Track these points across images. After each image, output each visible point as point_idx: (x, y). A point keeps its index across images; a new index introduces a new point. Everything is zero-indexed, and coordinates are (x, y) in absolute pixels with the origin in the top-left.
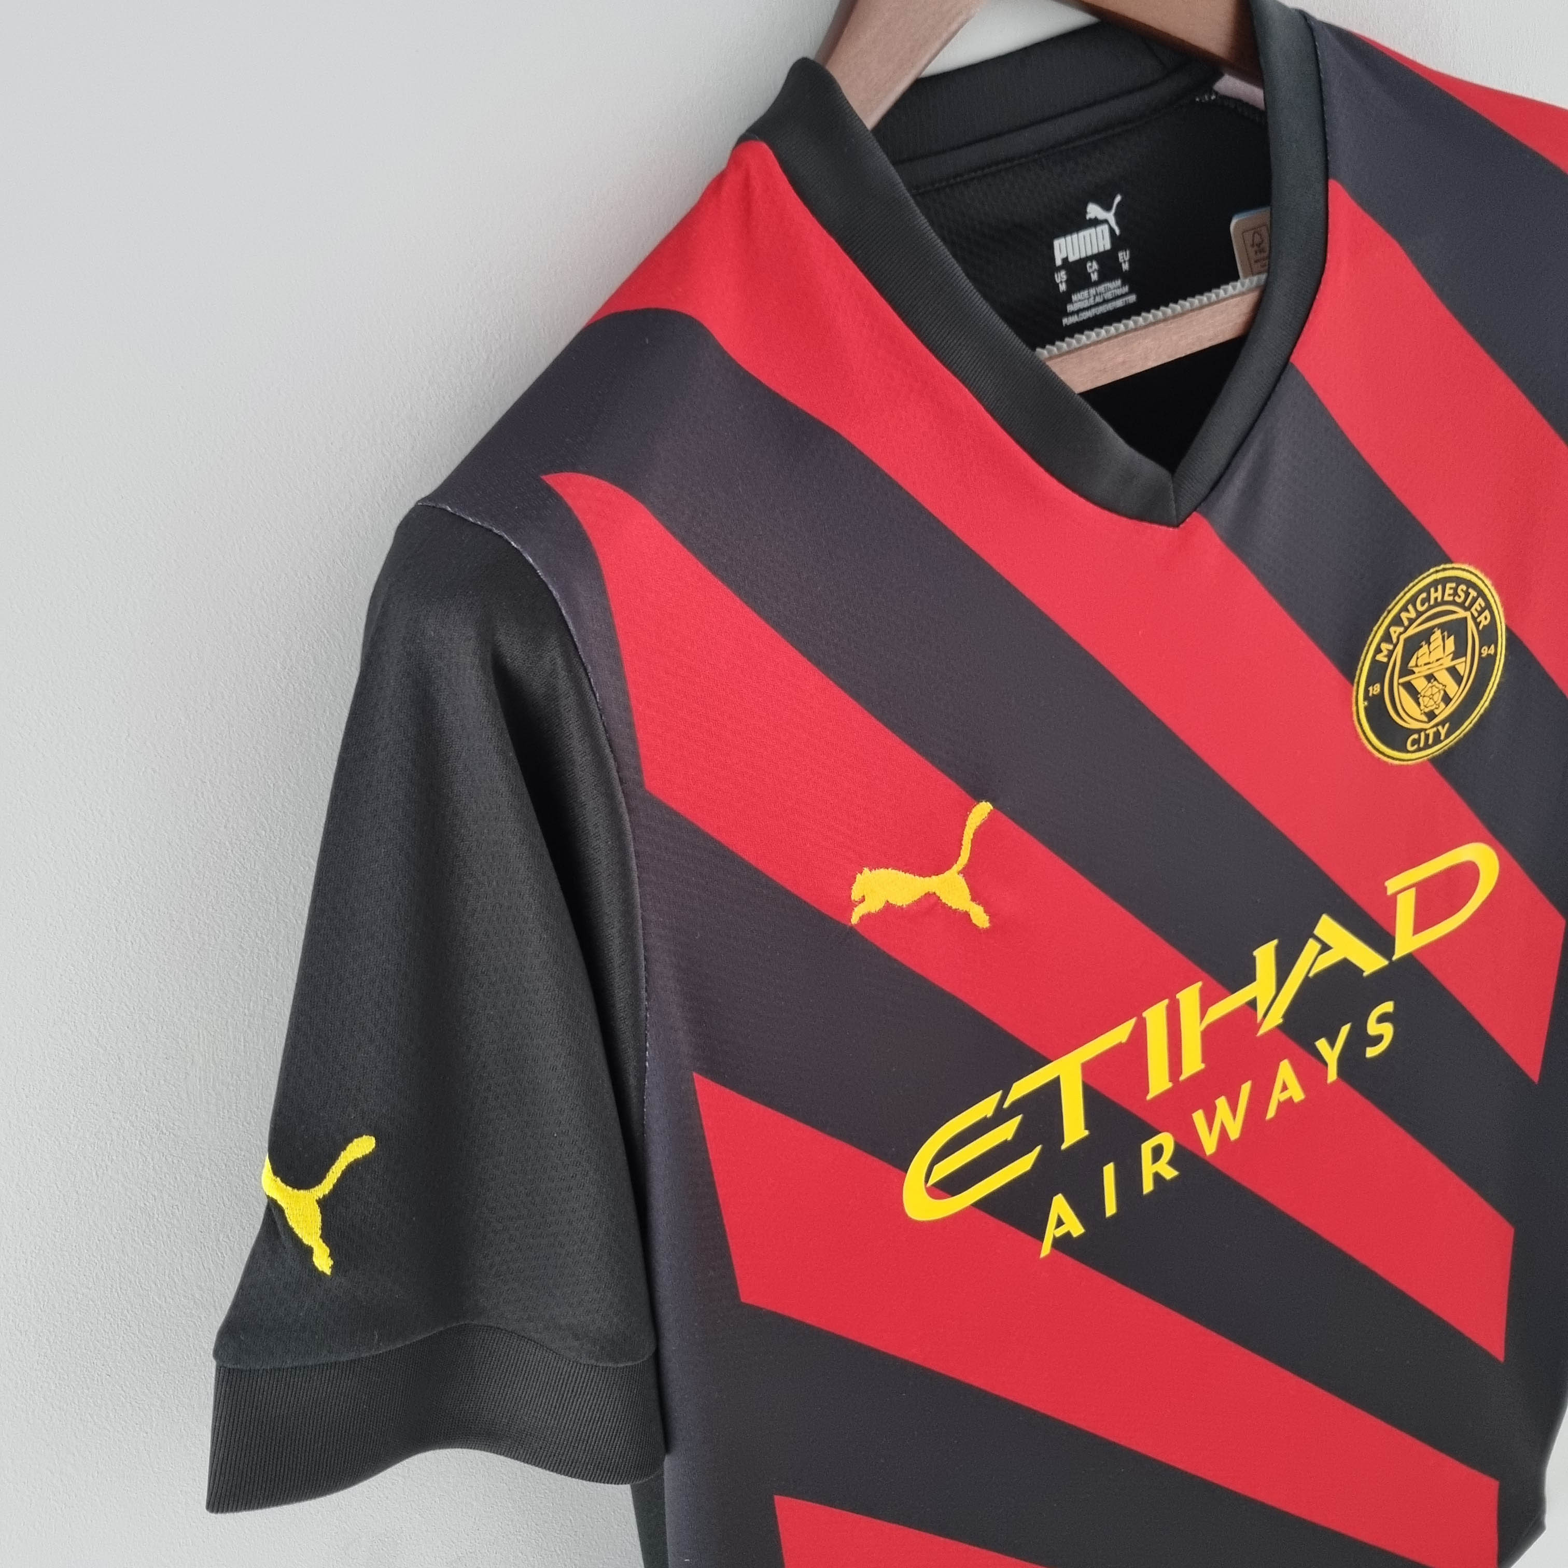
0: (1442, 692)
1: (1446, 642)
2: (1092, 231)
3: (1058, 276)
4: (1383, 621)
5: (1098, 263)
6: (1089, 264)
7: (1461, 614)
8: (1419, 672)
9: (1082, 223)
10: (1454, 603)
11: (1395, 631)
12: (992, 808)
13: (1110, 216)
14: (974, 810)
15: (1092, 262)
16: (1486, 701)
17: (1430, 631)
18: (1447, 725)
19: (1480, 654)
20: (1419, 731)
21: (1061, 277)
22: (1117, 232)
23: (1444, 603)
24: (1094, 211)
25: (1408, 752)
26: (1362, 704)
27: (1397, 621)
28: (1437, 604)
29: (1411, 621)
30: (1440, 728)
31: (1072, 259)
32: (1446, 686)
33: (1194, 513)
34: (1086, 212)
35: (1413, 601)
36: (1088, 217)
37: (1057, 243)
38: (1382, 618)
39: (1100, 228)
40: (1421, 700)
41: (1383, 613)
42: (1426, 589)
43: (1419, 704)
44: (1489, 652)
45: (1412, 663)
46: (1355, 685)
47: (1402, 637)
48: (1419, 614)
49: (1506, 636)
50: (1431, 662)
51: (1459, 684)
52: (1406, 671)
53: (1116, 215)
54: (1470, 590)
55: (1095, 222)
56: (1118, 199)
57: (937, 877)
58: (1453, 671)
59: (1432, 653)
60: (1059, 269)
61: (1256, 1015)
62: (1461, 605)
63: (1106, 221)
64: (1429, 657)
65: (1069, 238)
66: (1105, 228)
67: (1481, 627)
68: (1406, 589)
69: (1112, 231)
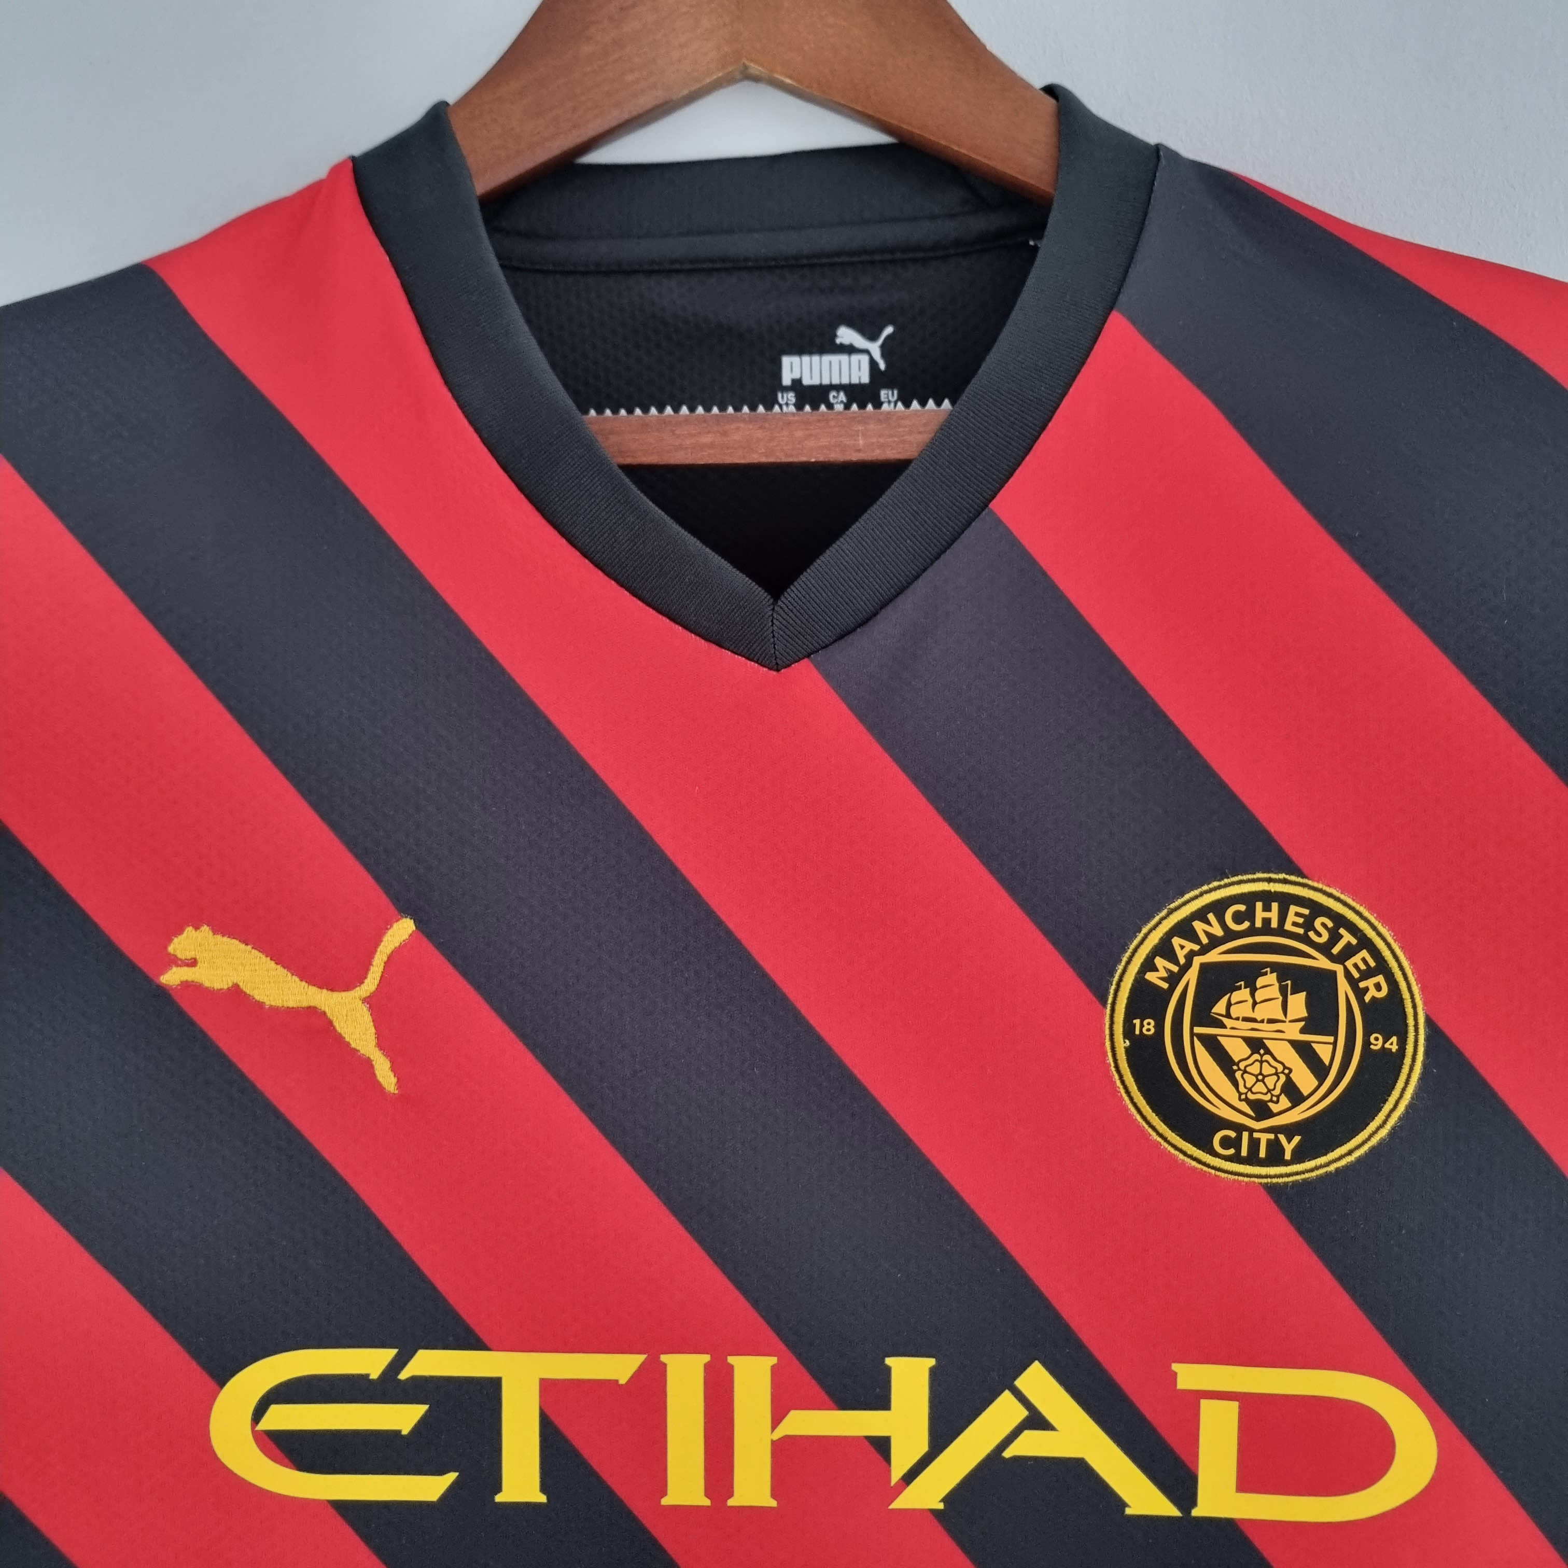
0: (1283, 1078)
1: (1291, 998)
2: (844, 358)
3: (783, 397)
4: (1159, 923)
5: (846, 395)
6: (832, 394)
7: (1323, 962)
8: (1232, 1028)
9: (829, 346)
10: (1305, 939)
11: (1179, 944)
12: (414, 928)
13: (875, 348)
14: (395, 926)
15: (838, 392)
16: (1381, 1126)
17: (1257, 970)
18: (1297, 1139)
19: (1367, 1043)
20: (1239, 1128)
21: (788, 399)
22: (882, 366)
23: (1281, 931)
24: (846, 335)
25: (1215, 1154)
26: (1122, 1044)
27: (1184, 929)
28: (1267, 929)
29: (1214, 942)
30: (1282, 1138)
31: (806, 382)
32: (1291, 1071)
33: (806, 660)
34: (835, 336)
35: (1219, 908)
36: (838, 341)
37: (786, 361)
38: (1157, 919)
39: (855, 358)
40: (1238, 1075)
41: (1160, 910)
42: (1249, 899)
43: (1235, 1084)
44: (1387, 1045)
45: (1220, 1008)
46: (1109, 1007)
47: (1197, 961)
48: (1230, 935)
49: (1425, 1034)
50: (1259, 1019)
51: (1321, 1078)
52: (1203, 1016)
53: (883, 347)
54: (1342, 931)
55: (850, 350)
56: (889, 330)
57: (330, 992)
58: (1305, 1051)
59: (1257, 1006)
60: (786, 389)
61: (889, 1471)
62: (1324, 950)
63: (867, 352)
64: (1253, 1011)
65: (806, 359)
66: (865, 359)
67: (1367, 998)
68: (1205, 888)
69: (873, 364)
